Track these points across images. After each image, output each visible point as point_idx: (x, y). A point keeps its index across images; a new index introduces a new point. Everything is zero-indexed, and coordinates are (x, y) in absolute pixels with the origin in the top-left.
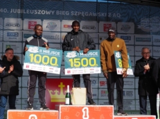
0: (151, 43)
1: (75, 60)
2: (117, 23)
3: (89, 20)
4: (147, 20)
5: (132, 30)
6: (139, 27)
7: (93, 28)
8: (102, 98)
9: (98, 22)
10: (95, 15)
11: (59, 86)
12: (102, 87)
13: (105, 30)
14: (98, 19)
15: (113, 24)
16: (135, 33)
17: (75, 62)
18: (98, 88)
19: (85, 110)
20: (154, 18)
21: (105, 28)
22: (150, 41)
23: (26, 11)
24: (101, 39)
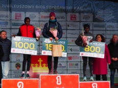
0: (104, 29)
1: (50, 45)
2: (80, 14)
3: (59, 12)
4: (102, 12)
5: (91, 19)
6: (96, 17)
7: (62, 18)
8: (70, 69)
9: (67, 13)
10: (64, 8)
11: (39, 61)
12: (70, 61)
13: (71, 20)
14: (66, 11)
15: (77, 14)
16: (93, 21)
17: (50, 46)
18: (67, 62)
19: (59, 78)
20: (107, 10)
21: (71, 17)
22: (104, 27)
23: (13, 6)
24: (68, 26)
